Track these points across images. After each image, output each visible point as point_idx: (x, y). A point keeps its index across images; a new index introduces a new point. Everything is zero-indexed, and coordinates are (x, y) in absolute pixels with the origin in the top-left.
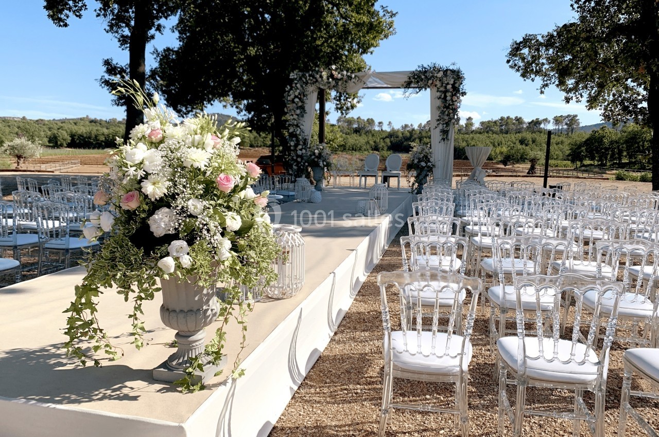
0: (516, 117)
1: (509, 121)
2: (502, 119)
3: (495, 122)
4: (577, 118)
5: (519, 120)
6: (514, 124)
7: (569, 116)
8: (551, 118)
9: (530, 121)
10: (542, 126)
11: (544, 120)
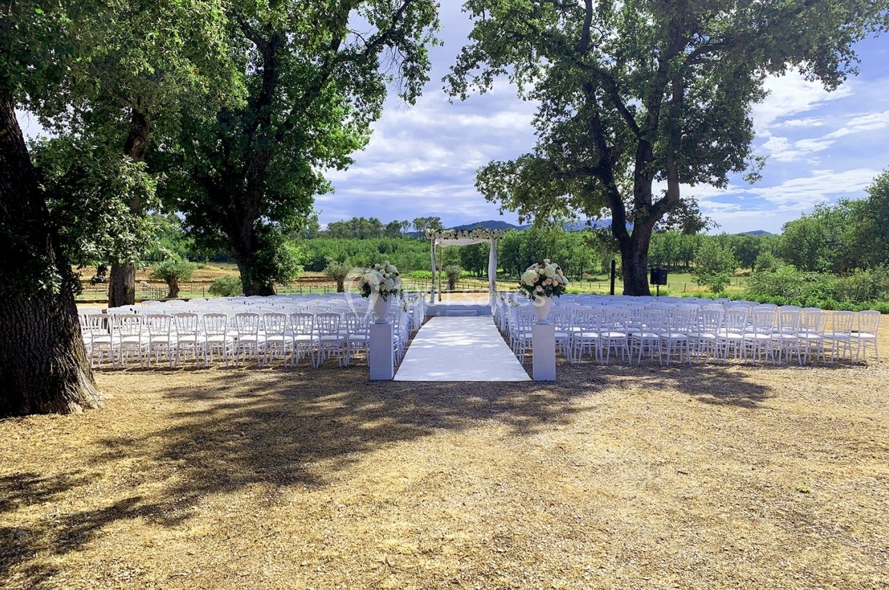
0: (371, 219)
1: (363, 223)
2: (355, 220)
3: (347, 224)
4: (440, 221)
5: (374, 222)
6: (369, 227)
7: (430, 218)
8: (410, 221)
9: (388, 223)
10: (402, 230)
11: (403, 223)
